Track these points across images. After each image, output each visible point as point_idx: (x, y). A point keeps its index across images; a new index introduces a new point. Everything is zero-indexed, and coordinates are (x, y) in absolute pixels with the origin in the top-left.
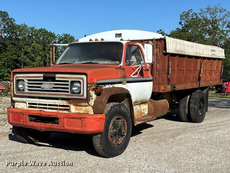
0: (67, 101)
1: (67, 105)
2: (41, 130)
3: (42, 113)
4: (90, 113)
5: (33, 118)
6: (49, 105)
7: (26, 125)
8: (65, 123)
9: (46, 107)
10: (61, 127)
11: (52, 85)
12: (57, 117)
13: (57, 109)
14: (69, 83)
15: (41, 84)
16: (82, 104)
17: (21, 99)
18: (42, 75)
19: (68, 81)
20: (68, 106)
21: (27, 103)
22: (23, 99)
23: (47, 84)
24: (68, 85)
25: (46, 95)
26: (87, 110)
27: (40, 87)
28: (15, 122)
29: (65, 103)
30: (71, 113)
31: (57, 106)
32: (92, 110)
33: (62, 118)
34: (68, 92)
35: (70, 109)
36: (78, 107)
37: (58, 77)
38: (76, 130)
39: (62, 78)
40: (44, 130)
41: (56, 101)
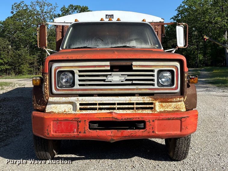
0: (151, 96)
1: (150, 102)
2: (113, 140)
3: (114, 116)
4: (183, 111)
5: (96, 126)
6: (118, 104)
7: (85, 137)
8: (156, 127)
9: (114, 106)
10: (149, 132)
11: (125, 77)
12: (143, 119)
13: (133, 109)
14: (155, 73)
15: (106, 76)
16: (174, 99)
17: (67, 98)
18: (108, 63)
19: (153, 71)
20: (152, 104)
21: (78, 105)
22: (70, 98)
23: (117, 75)
24: (153, 75)
25: (115, 90)
26: (177, 107)
27: (104, 80)
28: (61, 134)
29: (147, 99)
30: (156, 112)
31: (133, 104)
32: (184, 106)
33: (151, 121)
34: (153, 85)
35: (155, 107)
36: (164, 104)
37: (137, 66)
38: (174, 134)
39: (147, 67)
40: (116, 139)
41: (133, 97)
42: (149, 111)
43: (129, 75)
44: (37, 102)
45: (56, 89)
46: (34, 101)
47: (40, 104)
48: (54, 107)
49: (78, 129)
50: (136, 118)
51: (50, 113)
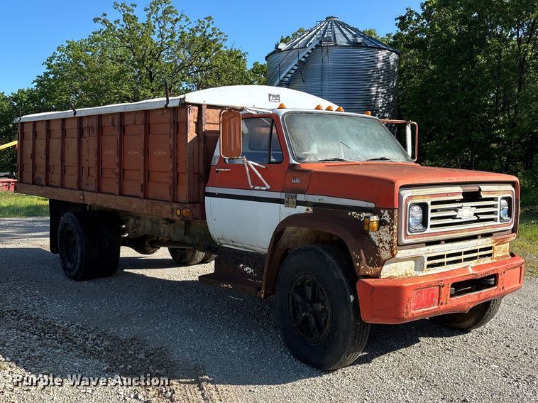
11: (474, 210)
23: (467, 207)
42: (488, 260)
43: (478, 207)
44: (367, 261)
45: (406, 236)
46: (360, 260)
47: (372, 265)
48: (394, 268)
49: (439, 298)
50: (481, 273)
51: (390, 278)
